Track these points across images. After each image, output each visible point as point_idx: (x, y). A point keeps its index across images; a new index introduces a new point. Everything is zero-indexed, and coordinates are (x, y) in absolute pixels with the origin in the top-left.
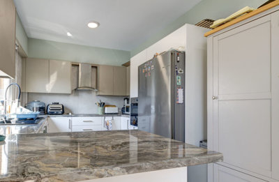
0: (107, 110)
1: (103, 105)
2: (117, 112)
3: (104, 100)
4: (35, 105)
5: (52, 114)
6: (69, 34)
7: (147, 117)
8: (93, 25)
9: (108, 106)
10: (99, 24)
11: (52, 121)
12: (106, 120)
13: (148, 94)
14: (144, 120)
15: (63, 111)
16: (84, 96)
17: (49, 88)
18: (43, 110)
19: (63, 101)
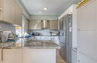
0: (53, 34)
1: (51, 33)
2: (56, 35)
3: (51, 31)
4: (31, 33)
5: (36, 35)
6: (40, 12)
7: (63, 37)
8: (46, 9)
9: (53, 33)
10: (47, 8)
11: (35, 37)
12: (51, 37)
13: (63, 29)
14: (62, 38)
15: (39, 35)
16: (45, 30)
17: (35, 28)
18: (33, 34)
19: (39, 32)
